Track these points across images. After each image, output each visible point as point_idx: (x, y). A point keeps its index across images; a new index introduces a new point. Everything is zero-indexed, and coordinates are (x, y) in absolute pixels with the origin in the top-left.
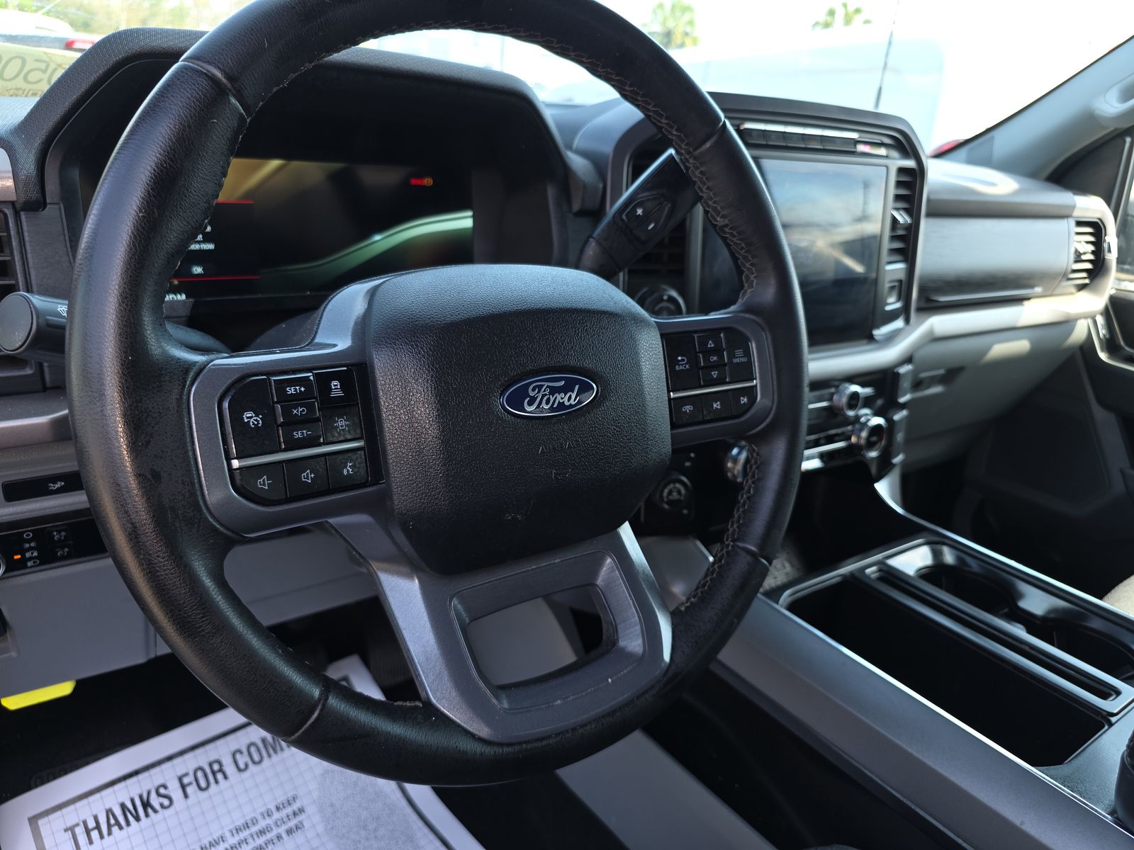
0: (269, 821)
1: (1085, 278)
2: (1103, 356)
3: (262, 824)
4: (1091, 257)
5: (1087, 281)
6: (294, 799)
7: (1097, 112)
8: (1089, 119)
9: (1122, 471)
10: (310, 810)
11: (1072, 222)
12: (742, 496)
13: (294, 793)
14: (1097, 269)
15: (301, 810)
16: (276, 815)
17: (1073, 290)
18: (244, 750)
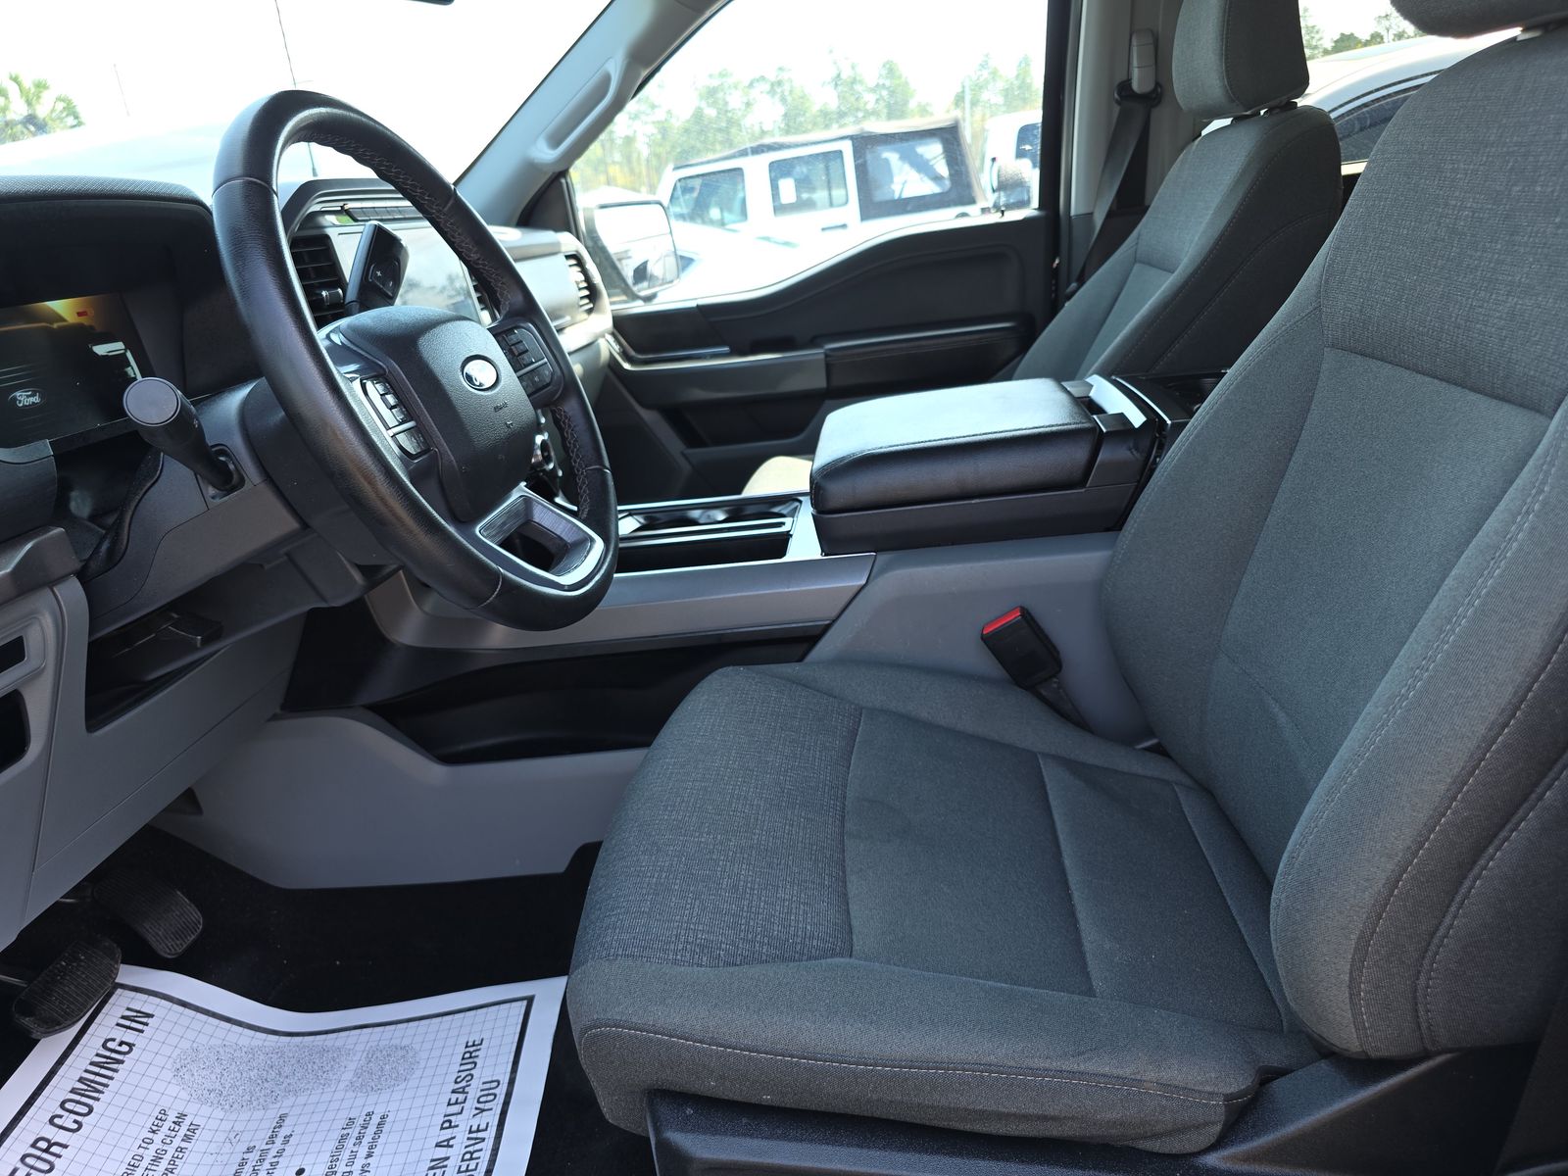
0: (153, 1148)
1: (587, 304)
2: (627, 366)
3: (149, 1154)
4: (585, 285)
5: (591, 306)
6: (164, 1112)
7: (536, 161)
8: (531, 168)
9: (683, 454)
10: (190, 1109)
11: (561, 258)
12: (570, 443)
13: (158, 1109)
14: (593, 294)
15: (182, 1116)
16: (158, 1138)
17: (585, 316)
18: (60, 1112)
